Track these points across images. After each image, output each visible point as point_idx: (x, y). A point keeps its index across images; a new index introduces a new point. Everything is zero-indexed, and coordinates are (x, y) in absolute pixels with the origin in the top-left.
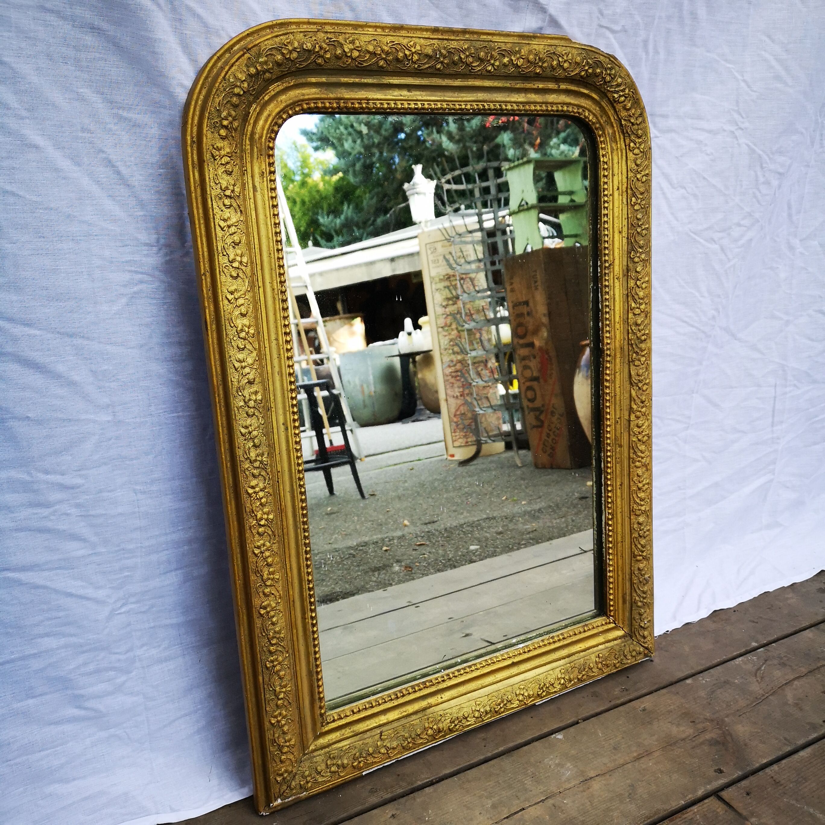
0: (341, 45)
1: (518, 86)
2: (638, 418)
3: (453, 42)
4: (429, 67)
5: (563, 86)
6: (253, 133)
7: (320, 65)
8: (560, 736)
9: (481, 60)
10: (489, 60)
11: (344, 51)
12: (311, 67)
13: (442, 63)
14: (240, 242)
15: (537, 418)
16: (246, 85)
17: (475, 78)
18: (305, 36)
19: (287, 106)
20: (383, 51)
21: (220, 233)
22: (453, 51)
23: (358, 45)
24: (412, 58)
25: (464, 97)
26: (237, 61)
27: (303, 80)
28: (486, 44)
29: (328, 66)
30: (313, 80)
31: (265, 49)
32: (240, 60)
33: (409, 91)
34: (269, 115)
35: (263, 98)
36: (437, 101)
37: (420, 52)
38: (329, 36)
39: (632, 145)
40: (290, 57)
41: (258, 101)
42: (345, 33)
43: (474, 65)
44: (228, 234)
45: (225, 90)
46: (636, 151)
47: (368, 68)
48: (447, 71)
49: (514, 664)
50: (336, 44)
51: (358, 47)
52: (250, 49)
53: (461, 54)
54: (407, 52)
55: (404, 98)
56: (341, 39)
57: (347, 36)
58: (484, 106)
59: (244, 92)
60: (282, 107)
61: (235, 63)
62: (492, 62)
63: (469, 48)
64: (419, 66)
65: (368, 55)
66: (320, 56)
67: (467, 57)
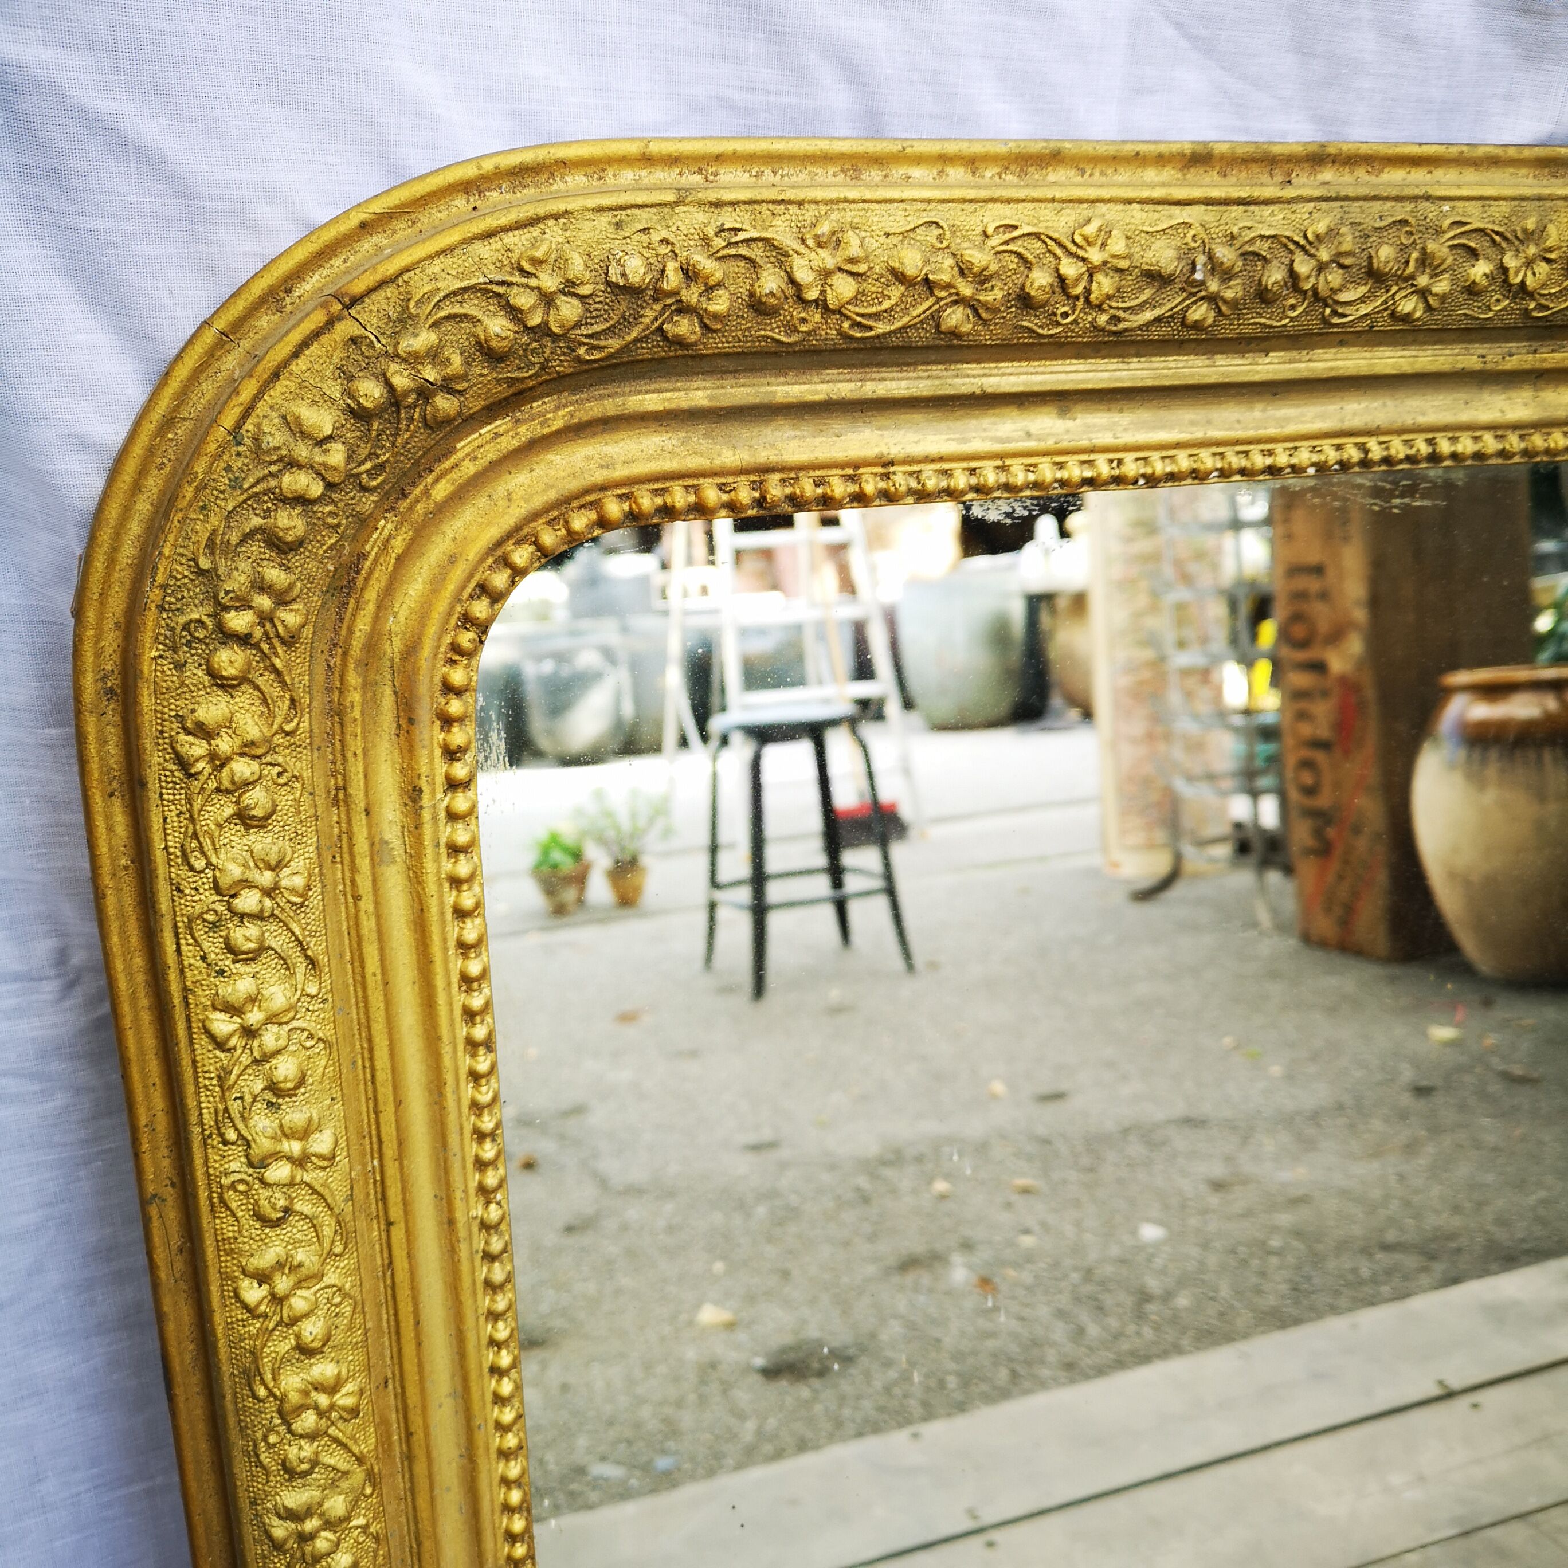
0: (780, 255)
1: (1512, 364)
3: (1267, 210)
4: (1158, 320)
6: (372, 646)
7: (679, 342)
9: (1375, 276)
10: (1412, 277)
11: (792, 281)
12: (644, 352)
13: (1213, 299)
14: (301, 1082)
15: (1318, 833)
16: (336, 455)
17: (1342, 343)
18: (619, 225)
19: (534, 516)
20: (963, 269)
21: (211, 1059)
22: (1262, 248)
23: (854, 250)
24: (1088, 291)
25: (1287, 420)
26: (296, 354)
27: (609, 406)
28: (1402, 211)
29: (715, 344)
30: (653, 401)
31: (431, 293)
32: (314, 349)
33: (1063, 412)
34: (452, 560)
35: (426, 493)
36: (1178, 445)
37: (1123, 264)
38: (729, 218)
40: (545, 324)
41: (403, 506)
42: (800, 203)
43: (1343, 297)
44: (246, 1059)
45: (236, 484)
47: (895, 341)
48: (1229, 330)
50: (756, 252)
51: (852, 261)
52: (356, 300)
53: (1299, 257)
54: (1070, 269)
55: (1042, 446)
56: (781, 232)
57: (810, 213)
58: (1363, 448)
59: (330, 486)
60: (509, 521)
61: (286, 363)
62: (1423, 281)
63: (1332, 233)
64: (1115, 319)
65: (896, 292)
66: (683, 309)
67: (1321, 267)
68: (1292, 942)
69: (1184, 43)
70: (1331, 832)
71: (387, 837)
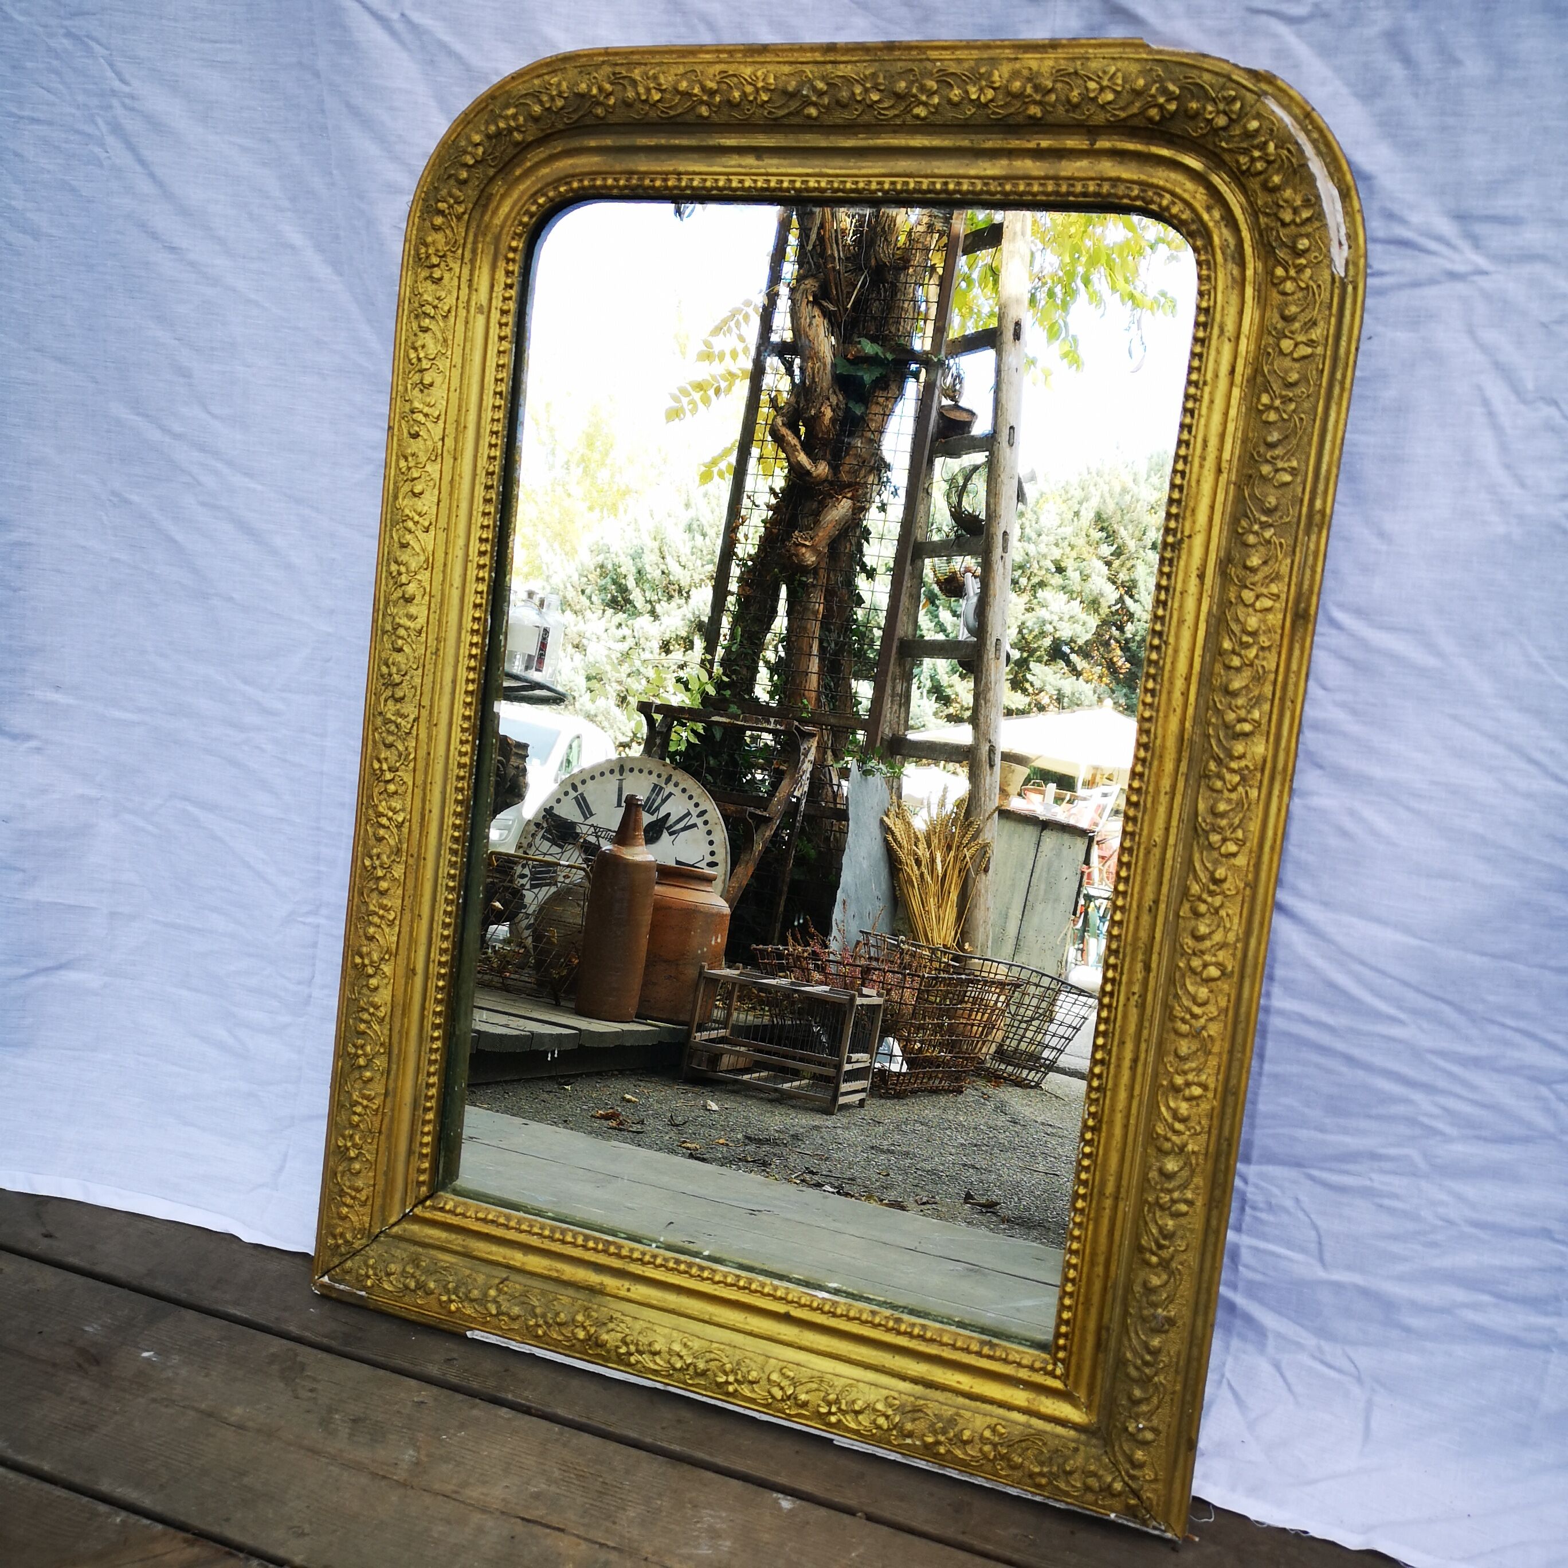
0: (634, 83)
1: (989, 144)
2: (1197, 915)
3: (840, 66)
4: (791, 113)
5: (1103, 144)
7: (599, 117)
8: (786, 1503)
9: (899, 96)
10: (917, 96)
11: (637, 93)
12: (586, 121)
13: (815, 104)
17: (895, 132)
18: (581, 72)
19: (548, 185)
20: (703, 88)
21: (407, 367)
22: (837, 81)
23: (662, 81)
24: (757, 99)
25: (864, 167)
27: (576, 144)
28: (913, 66)
29: (611, 119)
30: (593, 143)
33: (759, 158)
35: (513, 172)
37: (773, 88)
39: (1280, 272)
40: (552, 107)
43: (882, 105)
44: (416, 370)
46: (1289, 286)
47: (679, 120)
48: (828, 120)
49: (786, 1318)
50: (626, 81)
51: (660, 85)
53: (856, 86)
54: (749, 89)
55: (744, 170)
56: (636, 73)
57: (648, 68)
59: (478, 162)
62: (924, 98)
63: (874, 75)
64: (770, 113)
65: (677, 98)
66: (599, 103)
67: (866, 91)
69: (853, 6)
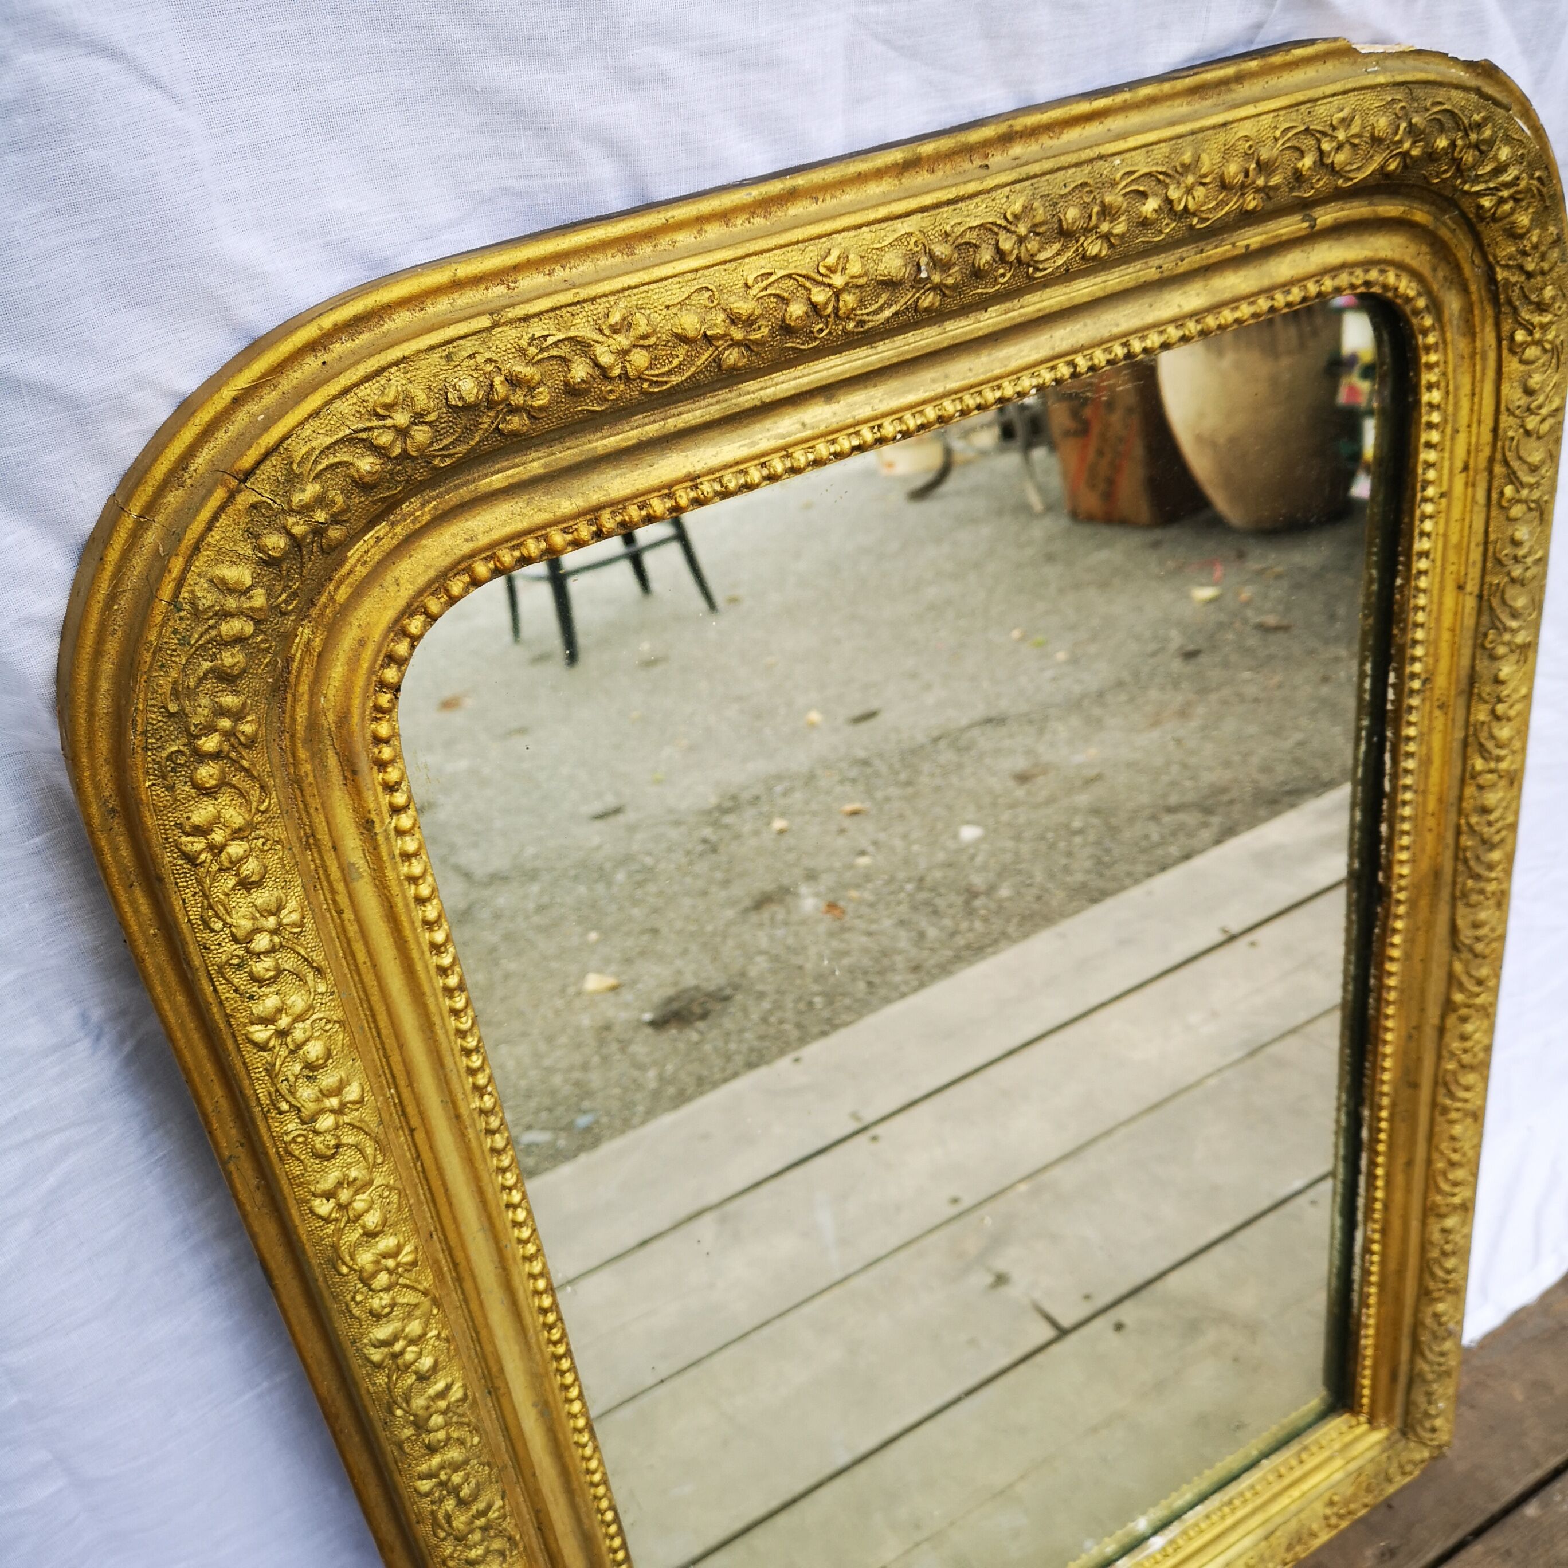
0: (584, 347)
1: (1184, 265)
3: (971, 204)
4: (896, 314)
5: (1326, 218)
6: (313, 725)
7: (515, 434)
9: (1065, 234)
10: (1096, 227)
11: (597, 364)
12: (486, 447)
13: (937, 288)
14: (328, 1055)
15: (1075, 414)
16: (259, 599)
17: (1046, 288)
18: (449, 358)
19: (420, 593)
20: (734, 319)
21: (257, 1060)
22: (972, 237)
23: (643, 328)
24: (836, 309)
25: (1008, 358)
26: (209, 527)
27: (464, 493)
28: (1080, 176)
29: (544, 425)
30: (497, 481)
31: (309, 453)
32: (224, 520)
33: (829, 400)
34: (362, 643)
35: (331, 599)
36: (924, 402)
37: (862, 281)
38: (537, 329)
39: (1520, 336)
40: (405, 451)
41: (314, 612)
42: (592, 300)
43: (1041, 257)
44: (283, 1052)
45: (184, 642)
46: (1531, 352)
47: (687, 386)
48: (952, 304)
50: (564, 350)
51: (645, 337)
52: (249, 473)
53: (1003, 236)
54: (819, 296)
55: (816, 431)
56: (583, 329)
57: (601, 306)
58: (1072, 364)
59: (257, 623)
60: (401, 603)
61: (202, 537)
62: (1105, 227)
63: (1028, 209)
64: (862, 323)
65: (682, 351)
66: (513, 410)
67: (1021, 240)
68: (1065, 522)
70: (1087, 412)
71: (353, 860)
